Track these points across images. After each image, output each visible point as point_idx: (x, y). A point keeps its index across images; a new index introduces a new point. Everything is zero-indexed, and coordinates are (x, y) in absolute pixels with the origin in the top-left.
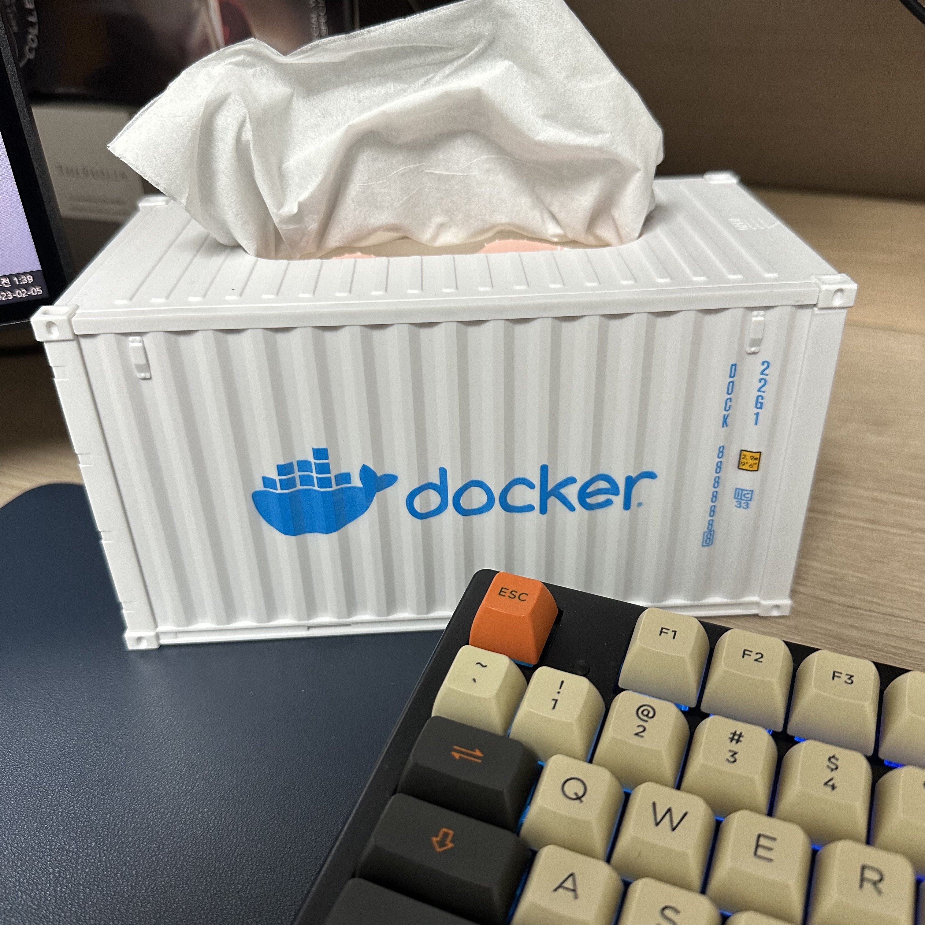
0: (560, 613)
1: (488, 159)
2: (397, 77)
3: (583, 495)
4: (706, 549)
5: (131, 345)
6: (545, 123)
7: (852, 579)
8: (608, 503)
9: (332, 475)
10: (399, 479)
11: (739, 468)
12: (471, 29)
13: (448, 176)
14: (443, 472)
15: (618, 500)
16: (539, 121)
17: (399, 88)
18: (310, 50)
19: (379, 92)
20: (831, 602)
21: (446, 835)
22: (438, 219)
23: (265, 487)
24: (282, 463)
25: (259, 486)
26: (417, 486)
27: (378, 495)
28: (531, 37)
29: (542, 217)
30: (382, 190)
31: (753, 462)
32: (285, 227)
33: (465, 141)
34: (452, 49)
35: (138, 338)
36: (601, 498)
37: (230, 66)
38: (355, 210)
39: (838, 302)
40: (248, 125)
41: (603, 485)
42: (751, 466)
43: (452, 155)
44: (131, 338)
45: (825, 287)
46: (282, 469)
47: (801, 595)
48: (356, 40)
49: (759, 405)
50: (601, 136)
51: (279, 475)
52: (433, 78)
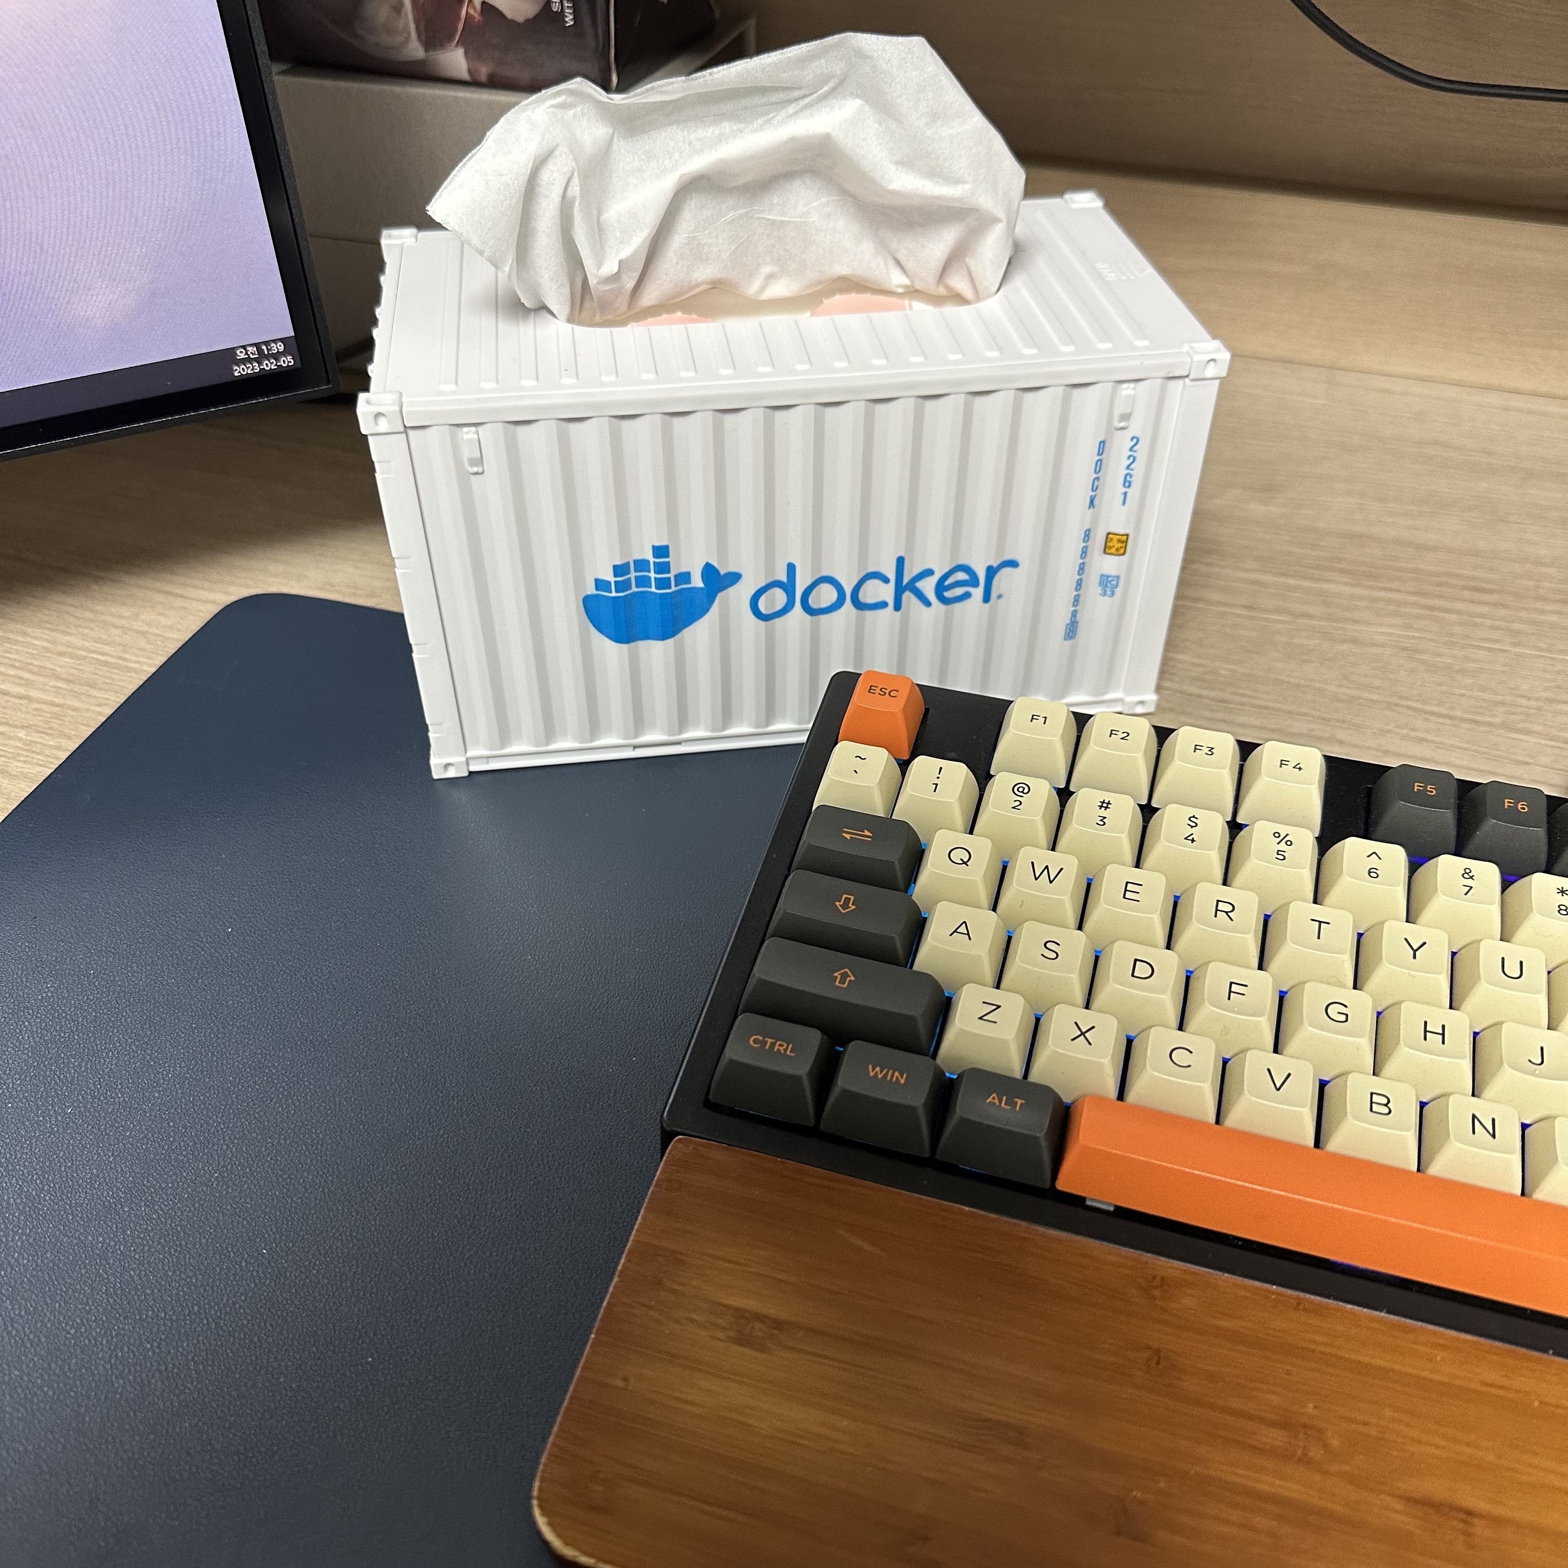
0: (927, 710)
1: (828, 201)
2: (733, 117)
3: (940, 588)
4: (1069, 642)
5: (466, 437)
6: (899, 170)
7: (1224, 672)
8: (967, 595)
9: (671, 575)
10: (743, 578)
11: (1105, 552)
12: (822, 68)
13: (782, 222)
14: (791, 568)
15: (978, 593)
16: (892, 168)
17: (735, 128)
18: (644, 93)
19: (713, 133)
20: (1200, 696)
21: (847, 900)
22: (767, 269)
23: (597, 589)
24: (618, 563)
25: (591, 590)
26: (763, 584)
27: (720, 596)
28: (889, 81)
29: (886, 265)
30: (710, 241)
31: (1120, 545)
32: (602, 288)
33: (804, 183)
34: (800, 88)
35: (473, 429)
36: (959, 591)
37: (551, 109)
38: (677, 263)
39: (1211, 371)
40: (576, 181)
41: (961, 576)
42: (1117, 549)
43: (788, 198)
44: (465, 429)
45: (1197, 358)
46: (619, 570)
47: (1168, 692)
48: (696, 82)
49: (1127, 484)
50: (961, 186)
51: (615, 576)
52: (774, 117)
